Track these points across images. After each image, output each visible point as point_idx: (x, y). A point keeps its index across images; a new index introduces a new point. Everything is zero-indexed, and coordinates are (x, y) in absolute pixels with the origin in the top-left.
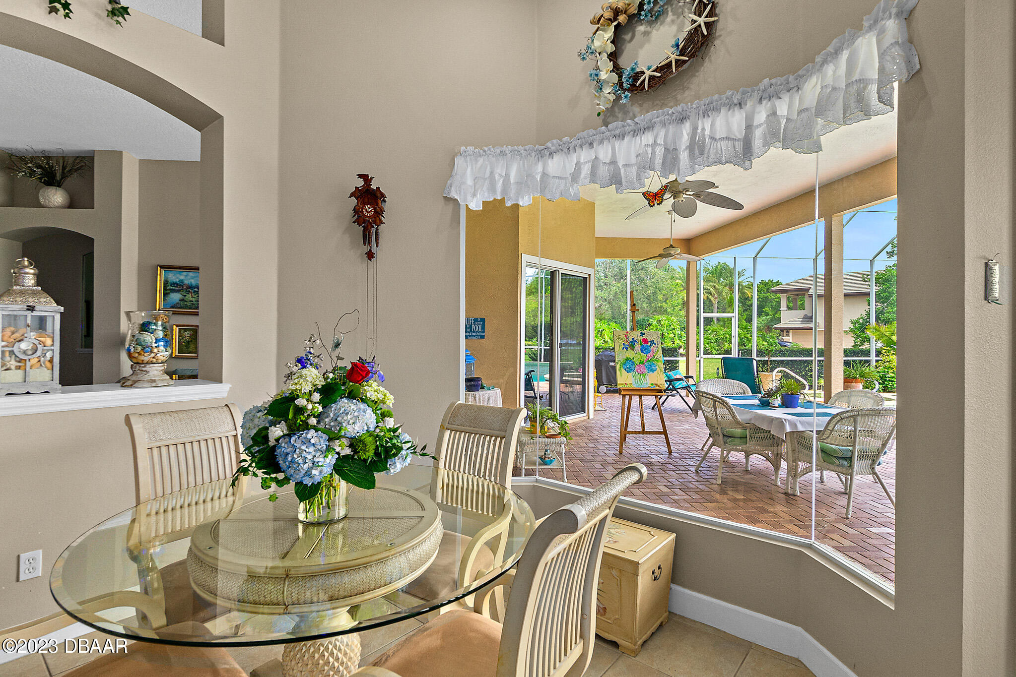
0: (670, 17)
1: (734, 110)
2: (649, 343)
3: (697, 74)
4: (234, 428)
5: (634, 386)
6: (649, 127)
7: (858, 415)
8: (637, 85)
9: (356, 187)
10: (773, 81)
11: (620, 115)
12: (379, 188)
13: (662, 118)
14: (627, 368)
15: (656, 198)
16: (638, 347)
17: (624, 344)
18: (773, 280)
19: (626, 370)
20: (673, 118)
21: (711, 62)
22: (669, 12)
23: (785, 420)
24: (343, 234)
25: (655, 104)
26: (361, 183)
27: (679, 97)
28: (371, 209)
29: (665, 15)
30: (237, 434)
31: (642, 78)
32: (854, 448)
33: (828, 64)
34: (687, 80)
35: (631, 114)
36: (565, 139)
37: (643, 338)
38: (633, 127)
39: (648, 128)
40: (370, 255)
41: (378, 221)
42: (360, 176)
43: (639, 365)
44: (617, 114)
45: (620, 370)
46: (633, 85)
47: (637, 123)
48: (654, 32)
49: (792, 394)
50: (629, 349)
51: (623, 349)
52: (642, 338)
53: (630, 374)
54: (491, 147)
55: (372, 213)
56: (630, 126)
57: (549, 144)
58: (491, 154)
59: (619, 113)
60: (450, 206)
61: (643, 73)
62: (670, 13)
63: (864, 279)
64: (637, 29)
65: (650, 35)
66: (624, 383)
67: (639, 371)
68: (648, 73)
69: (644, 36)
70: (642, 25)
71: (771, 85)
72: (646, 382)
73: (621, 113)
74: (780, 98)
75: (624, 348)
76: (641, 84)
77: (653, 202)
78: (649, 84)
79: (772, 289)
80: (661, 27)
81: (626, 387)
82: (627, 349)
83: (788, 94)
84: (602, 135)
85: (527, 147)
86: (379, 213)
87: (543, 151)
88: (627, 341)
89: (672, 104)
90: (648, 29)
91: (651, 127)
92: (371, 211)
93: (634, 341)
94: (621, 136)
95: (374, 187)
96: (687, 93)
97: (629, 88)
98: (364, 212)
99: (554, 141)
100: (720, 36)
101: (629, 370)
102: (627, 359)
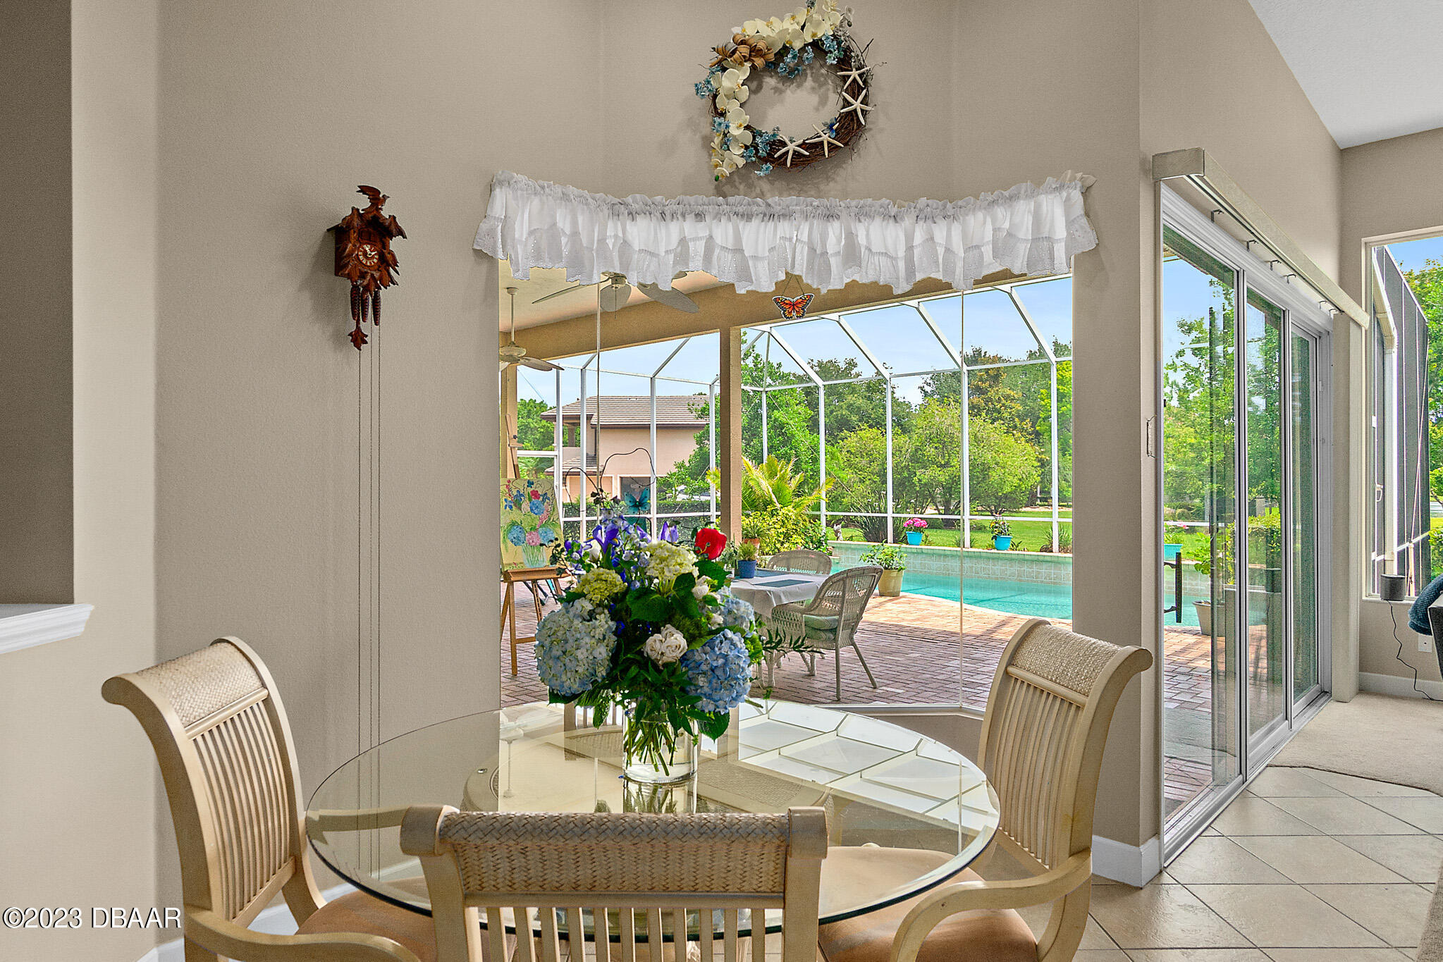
0: (809, 82)
1: (888, 223)
2: (541, 498)
3: (844, 166)
4: (258, 684)
5: (528, 567)
6: (787, 215)
7: (847, 577)
8: (775, 156)
9: (353, 208)
10: (930, 202)
11: (741, 187)
12: (394, 218)
13: (803, 207)
14: (514, 538)
15: (794, 309)
16: (526, 505)
17: (506, 500)
18: (535, 401)
19: (512, 542)
20: (818, 212)
21: (860, 157)
22: (809, 76)
23: (770, 592)
24: (299, 291)
25: (791, 187)
26: (364, 203)
27: (822, 187)
28: (373, 253)
29: (803, 78)
30: (269, 695)
31: (784, 150)
32: (841, 618)
33: (998, 206)
34: (831, 169)
35: (758, 190)
36: (658, 198)
37: (532, 489)
38: (763, 208)
39: (784, 216)
40: (358, 339)
41: (386, 278)
42: (364, 190)
43: (530, 534)
44: (737, 184)
45: (504, 541)
46: (770, 155)
47: (769, 205)
48: (788, 92)
49: (749, 560)
50: (514, 508)
51: (506, 508)
52: (530, 490)
53: (520, 548)
54: (552, 182)
55: (375, 261)
56: (759, 206)
57: (629, 199)
58: (550, 195)
59: (740, 183)
60: (484, 267)
61: (784, 145)
62: (809, 78)
63: (689, 409)
64: (765, 80)
65: (783, 94)
66: (511, 562)
67: (531, 541)
68: (791, 147)
69: (775, 93)
70: (771, 77)
71: (928, 205)
72: (542, 559)
73: (744, 184)
74: (935, 223)
75: (506, 505)
76: (780, 157)
77: (790, 313)
78: (792, 161)
79: (542, 414)
80: (798, 91)
81: (516, 569)
82: (511, 507)
83: (945, 222)
84: (717, 207)
85: (598, 196)
86: (387, 261)
87: (617, 206)
88: (510, 495)
89: (812, 193)
90: (780, 85)
91: (786, 216)
92: (373, 257)
93: (520, 495)
94: (748, 217)
95: (386, 212)
96: (831, 184)
97: (764, 157)
98: (361, 257)
99: (638, 196)
100: (870, 129)
101: (516, 541)
102: (513, 524)
